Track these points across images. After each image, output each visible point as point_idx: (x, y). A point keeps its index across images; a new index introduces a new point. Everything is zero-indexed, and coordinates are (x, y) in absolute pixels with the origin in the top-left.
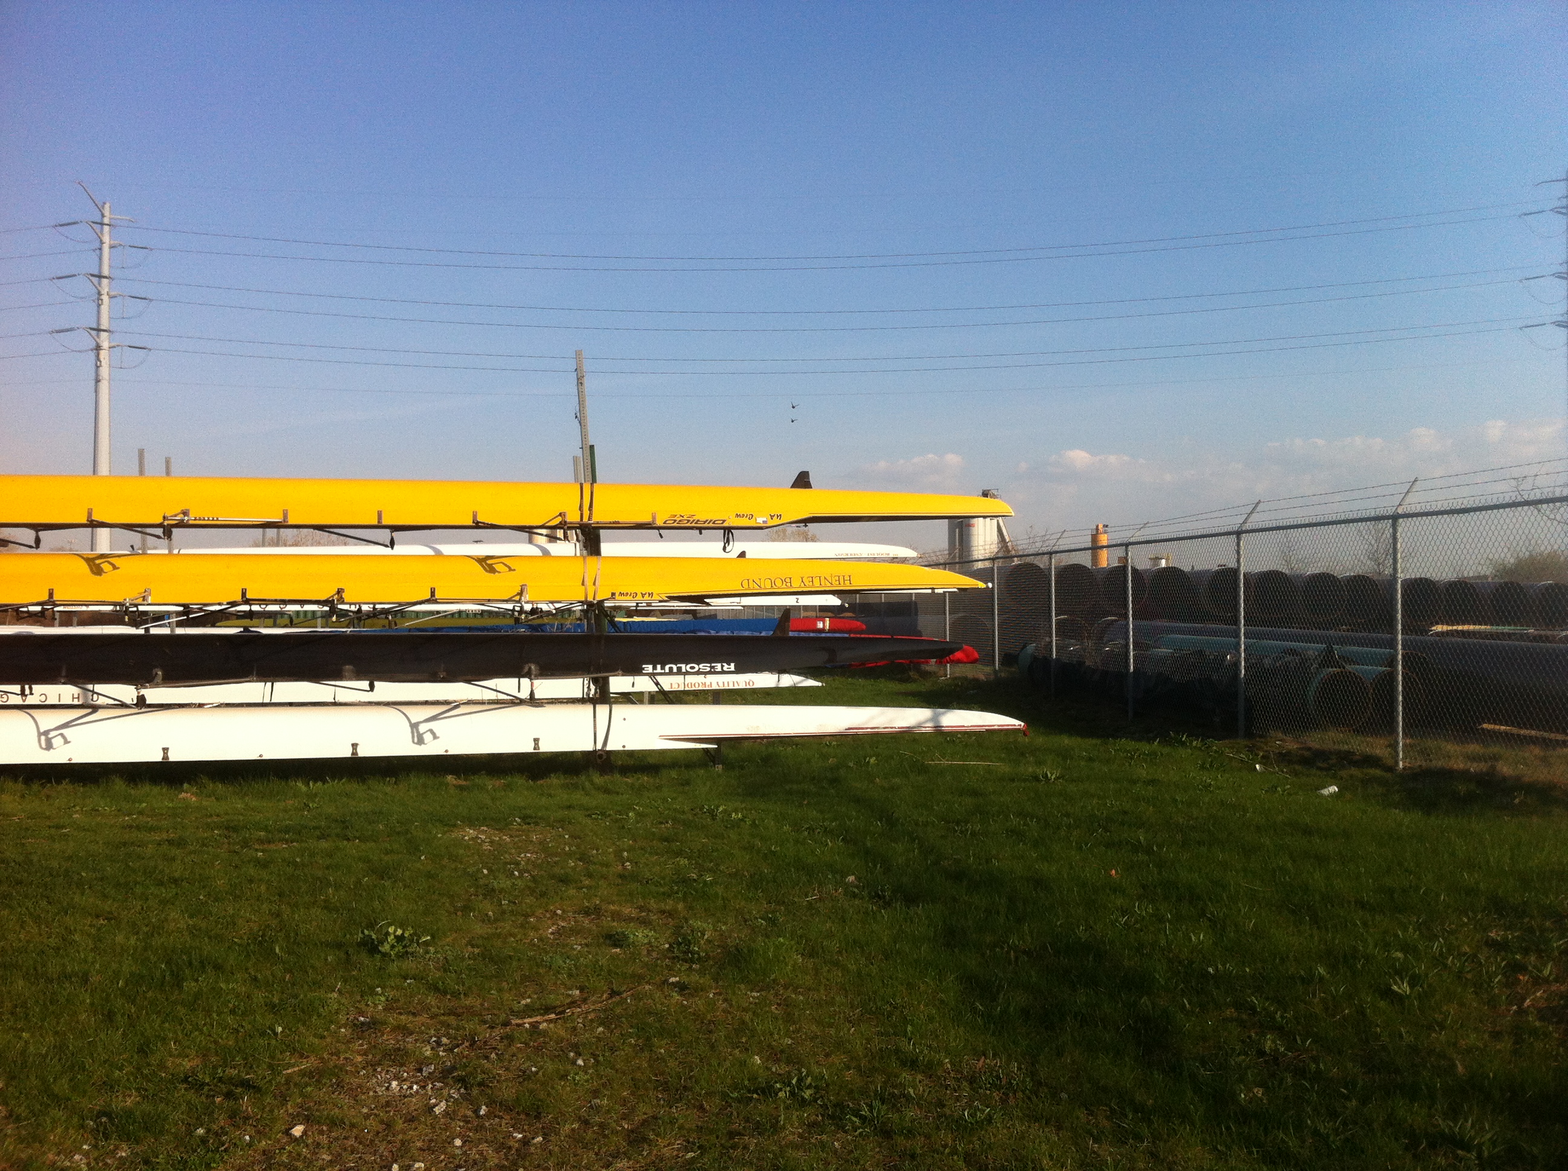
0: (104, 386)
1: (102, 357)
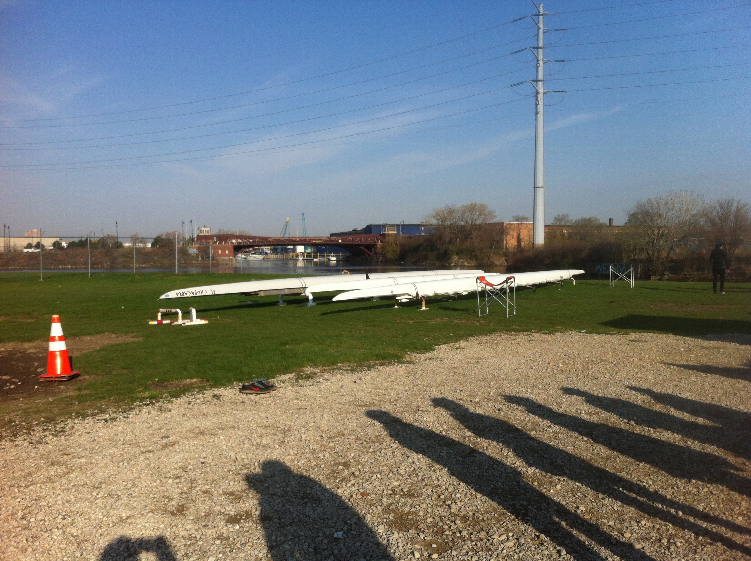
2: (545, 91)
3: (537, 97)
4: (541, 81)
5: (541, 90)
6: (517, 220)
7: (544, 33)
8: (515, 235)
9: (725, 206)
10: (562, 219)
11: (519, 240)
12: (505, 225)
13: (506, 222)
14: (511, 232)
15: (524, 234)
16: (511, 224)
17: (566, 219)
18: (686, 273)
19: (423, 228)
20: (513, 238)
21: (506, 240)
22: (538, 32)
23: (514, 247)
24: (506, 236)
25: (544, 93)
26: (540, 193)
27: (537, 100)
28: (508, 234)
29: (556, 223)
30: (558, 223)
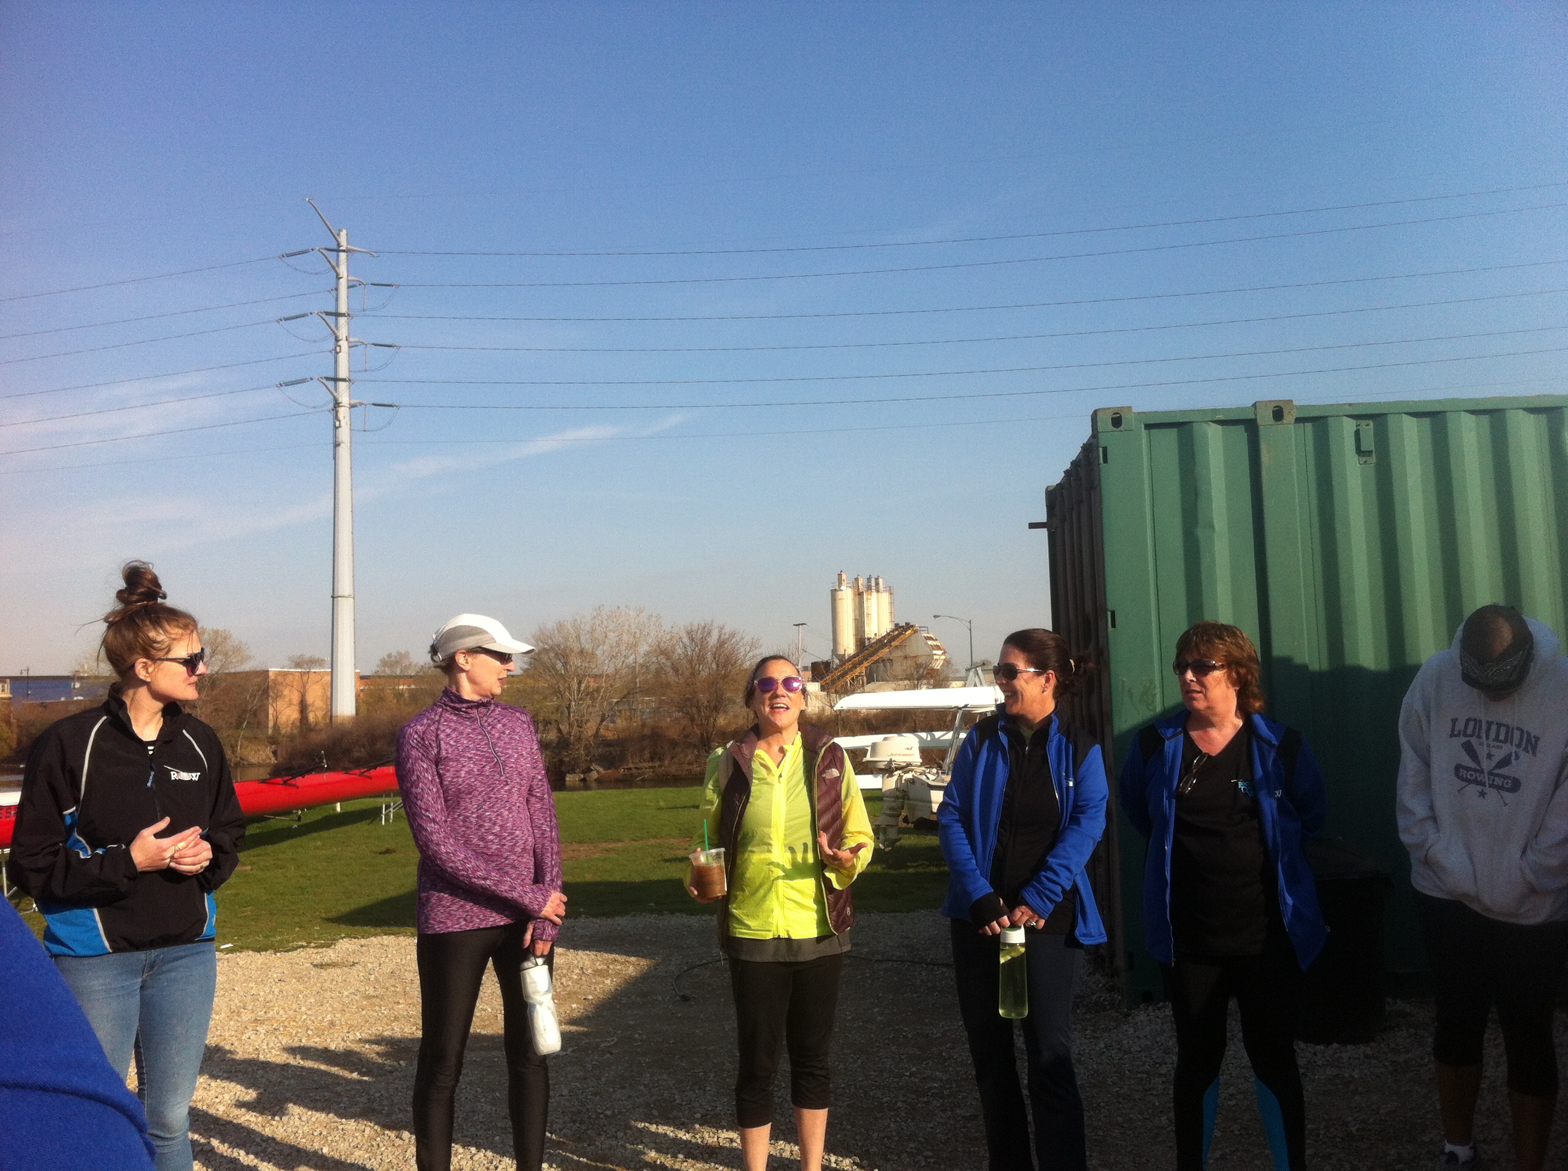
0: (344, 452)
1: (341, 416)
2: (353, 402)
3: (337, 412)
4: (344, 380)
5: (344, 399)
6: (298, 665)
7: (349, 287)
8: (296, 698)
9: (698, 637)
10: (397, 662)
11: (303, 707)
12: (271, 676)
13: (273, 670)
14: (286, 692)
15: (315, 696)
16: (285, 674)
17: (406, 663)
18: (631, 765)
19: (77, 685)
20: (290, 704)
21: (275, 710)
22: (337, 284)
23: (293, 723)
24: (275, 699)
25: (352, 406)
26: (346, 610)
27: (336, 417)
28: (278, 696)
29: (384, 671)
30: (388, 671)
